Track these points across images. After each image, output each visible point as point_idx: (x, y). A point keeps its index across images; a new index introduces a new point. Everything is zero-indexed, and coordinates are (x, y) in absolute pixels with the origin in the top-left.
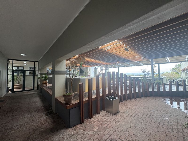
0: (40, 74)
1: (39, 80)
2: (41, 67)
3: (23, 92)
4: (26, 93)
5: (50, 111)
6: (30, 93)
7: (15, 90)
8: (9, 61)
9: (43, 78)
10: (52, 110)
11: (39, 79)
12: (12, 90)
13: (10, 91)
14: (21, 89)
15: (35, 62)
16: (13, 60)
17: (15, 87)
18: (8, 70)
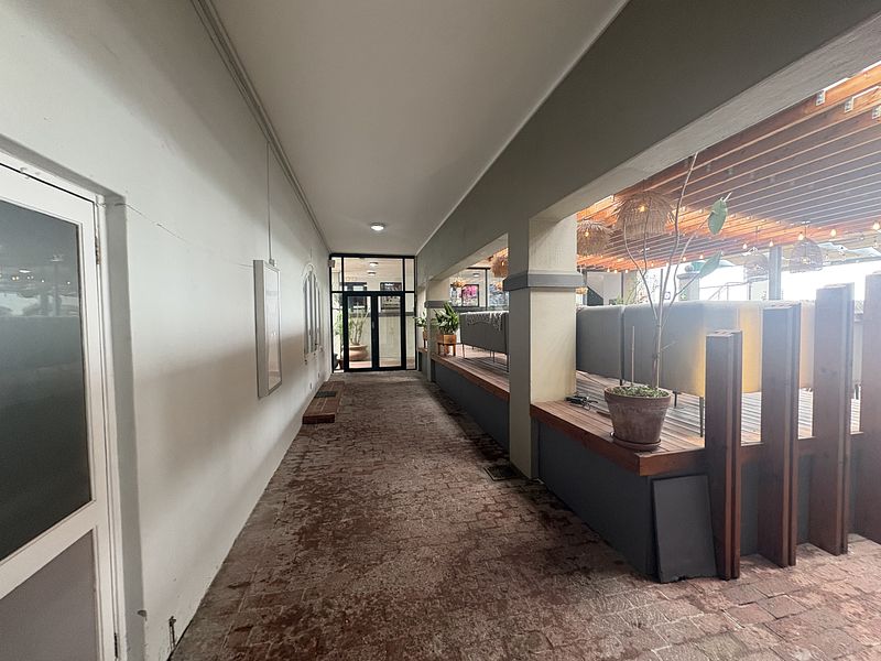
0: (429, 305)
1: (421, 329)
2: (430, 278)
3: (373, 373)
4: (382, 377)
5: (501, 462)
6: (396, 378)
7: (352, 365)
8: (333, 259)
9: (440, 321)
10: (508, 459)
11: (420, 325)
12: (345, 363)
13: (338, 367)
14: (369, 364)
15: (404, 257)
16: (343, 256)
17: (351, 353)
18: (331, 292)
